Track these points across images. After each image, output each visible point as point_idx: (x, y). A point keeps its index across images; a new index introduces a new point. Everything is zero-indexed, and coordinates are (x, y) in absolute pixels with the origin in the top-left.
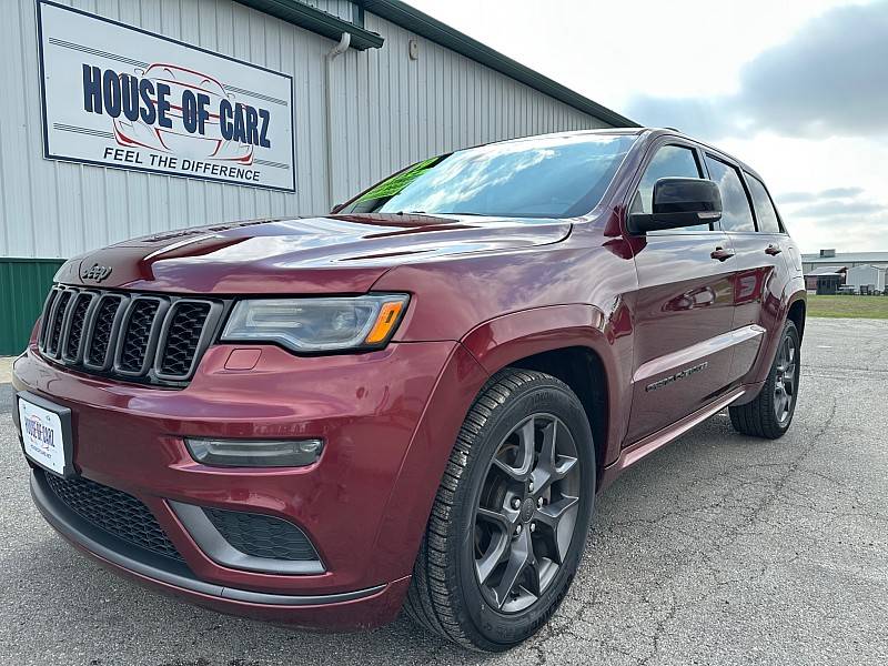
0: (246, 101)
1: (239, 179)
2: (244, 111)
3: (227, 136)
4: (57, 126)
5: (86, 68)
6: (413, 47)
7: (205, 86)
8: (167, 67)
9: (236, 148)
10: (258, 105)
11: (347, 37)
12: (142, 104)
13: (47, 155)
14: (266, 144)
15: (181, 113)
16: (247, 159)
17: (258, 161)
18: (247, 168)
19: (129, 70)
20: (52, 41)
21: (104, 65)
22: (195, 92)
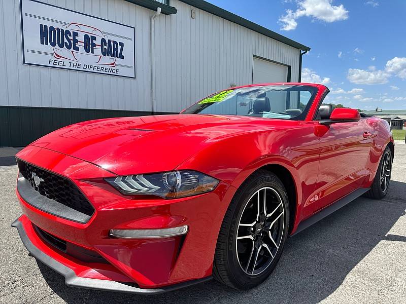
0: (113, 39)
1: (110, 73)
2: (112, 43)
3: (104, 54)
4: (29, 51)
5: (41, 26)
6: (193, 13)
7: (94, 32)
8: (77, 25)
9: (109, 59)
10: (118, 40)
11: (159, 9)
12: (66, 41)
13: (24, 63)
14: (122, 57)
15: (83, 44)
16: (113, 64)
17: (118, 65)
18: (113, 68)
19: (61, 27)
20: (27, 15)
21: (49, 24)
22: (90, 35)
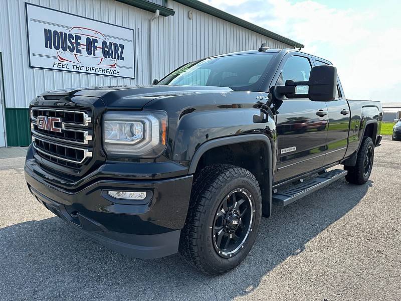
0: (114, 41)
1: (110, 74)
2: (113, 45)
3: (105, 56)
4: (34, 55)
5: (45, 30)
6: (190, 14)
7: (96, 35)
8: (79, 28)
9: (109, 61)
10: (119, 42)
11: (158, 12)
12: (69, 44)
13: (30, 67)
14: (122, 59)
15: (85, 47)
16: (114, 65)
17: (119, 66)
18: (114, 69)
19: (64, 30)
20: (32, 20)
21: (53, 29)
22: (91, 38)
